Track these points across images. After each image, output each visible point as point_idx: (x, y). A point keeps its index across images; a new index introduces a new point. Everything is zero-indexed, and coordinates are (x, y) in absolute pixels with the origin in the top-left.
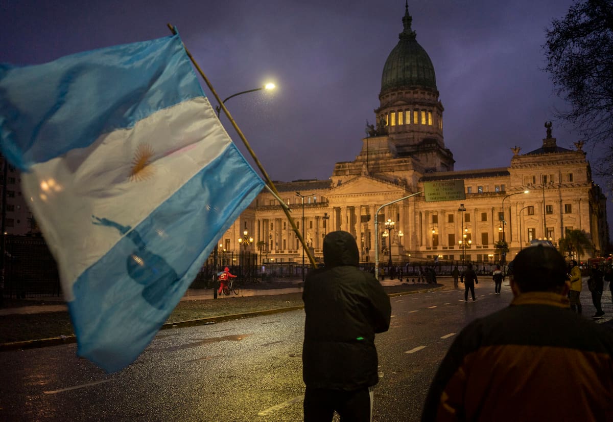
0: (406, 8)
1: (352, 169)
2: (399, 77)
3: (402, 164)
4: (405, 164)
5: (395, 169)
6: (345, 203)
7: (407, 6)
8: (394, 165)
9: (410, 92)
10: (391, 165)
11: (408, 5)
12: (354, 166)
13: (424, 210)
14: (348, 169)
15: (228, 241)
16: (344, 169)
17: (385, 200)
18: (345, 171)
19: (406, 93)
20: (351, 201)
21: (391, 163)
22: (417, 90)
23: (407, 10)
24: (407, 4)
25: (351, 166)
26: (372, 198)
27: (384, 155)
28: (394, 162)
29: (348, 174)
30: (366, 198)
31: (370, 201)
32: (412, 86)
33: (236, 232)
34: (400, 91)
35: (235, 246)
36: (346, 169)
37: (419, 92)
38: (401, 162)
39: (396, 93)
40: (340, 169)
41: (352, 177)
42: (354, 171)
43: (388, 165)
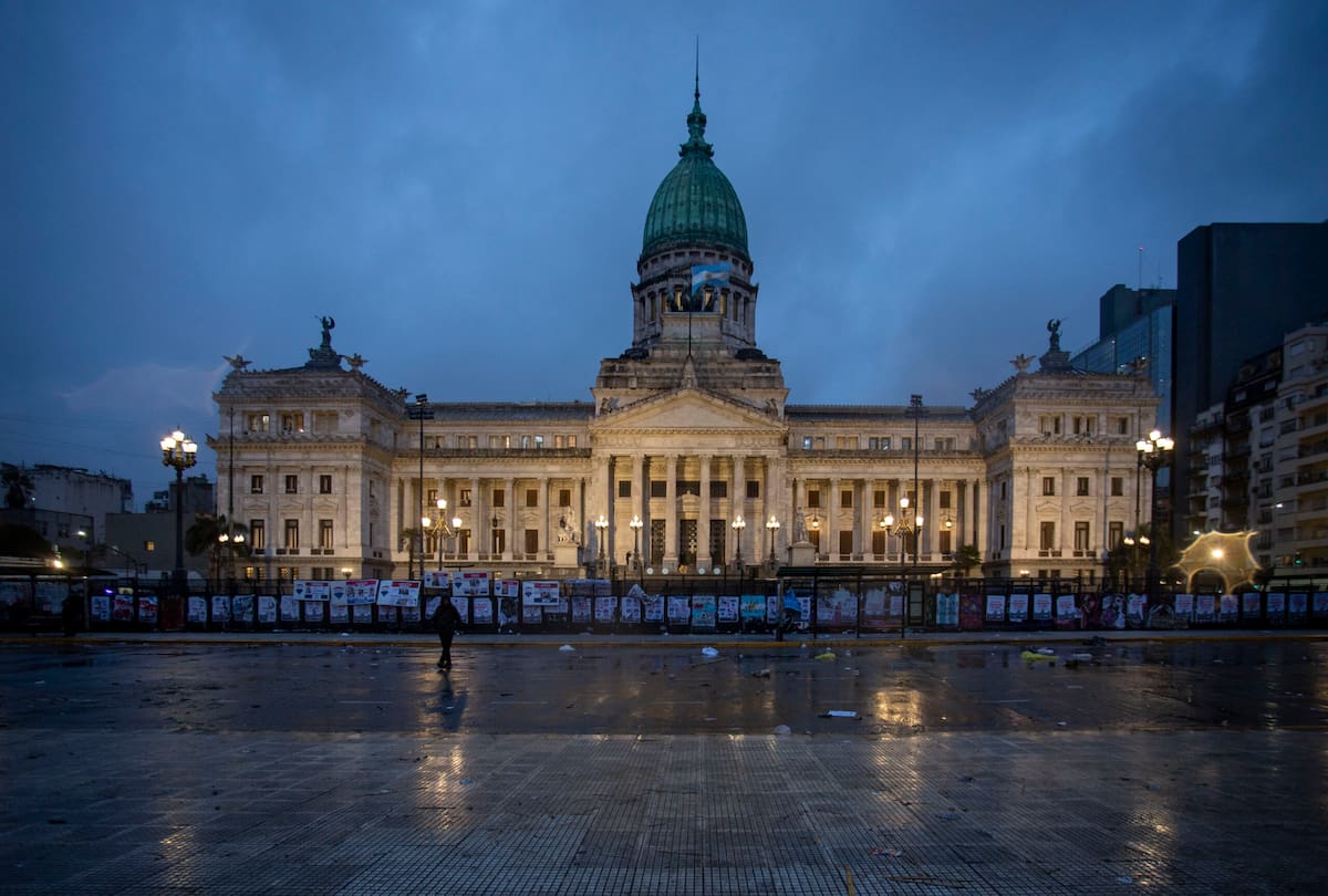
0: (694, 99)
1: (643, 377)
2: (692, 221)
3: (760, 374)
4: (767, 374)
5: (745, 384)
6: (638, 447)
7: (697, 95)
8: (741, 375)
9: (714, 254)
10: (734, 375)
11: (700, 92)
12: (646, 370)
13: (804, 477)
14: (633, 374)
15: (327, 524)
16: (624, 374)
17: (737, 447)
18: (626, 379)
19: (707, 254)
20: (652, 445)
21: (734, 370)
22: (725, 253)
23: (697, 102)
24: (697, 90)
25: (640, 369)
26: (707, 440)
27: (715, 352)
28: (741, 370)
29: (634, 386)
30: (693, 441)
31: (701, 446)
32: (718, 243)
33: (349, 502)
34: (694, 249)
35: (346, 537)
36: (629, 374)
37: (730, 259)
38: (759, 370)
39: (687, 251)
40: (615, 374)
41: (644, 392)
42: (648, 381)
43: (727, 375)
